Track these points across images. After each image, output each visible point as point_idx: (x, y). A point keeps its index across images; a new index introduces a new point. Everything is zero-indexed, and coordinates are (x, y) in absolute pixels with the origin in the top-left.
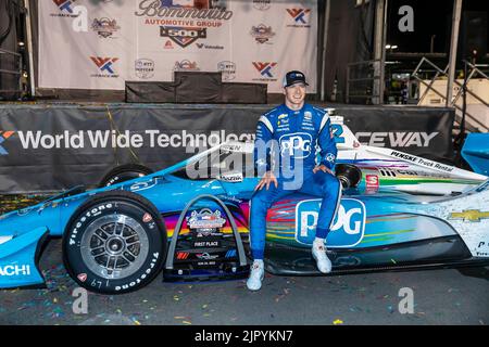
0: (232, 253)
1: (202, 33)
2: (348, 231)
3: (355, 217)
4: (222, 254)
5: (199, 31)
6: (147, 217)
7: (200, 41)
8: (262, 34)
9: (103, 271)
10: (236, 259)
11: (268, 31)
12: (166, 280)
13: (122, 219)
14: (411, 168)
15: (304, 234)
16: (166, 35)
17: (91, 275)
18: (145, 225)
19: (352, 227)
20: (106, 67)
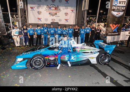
0: (56, 63)
1: (56, 14)
4: (54, 63)
5: (56, 13)
6: (42, 59)
7: (56, 15)
8: (66, 14)
9: (36, 67)
10: (57, 63)
11: (67, 13)
12: (46, 67)
13: (39, 59)
15: (67, 60)
16: (50, 14)
17: (34, 67)
18: (42, 60)
19: (74, 59)
20: (40, 20)
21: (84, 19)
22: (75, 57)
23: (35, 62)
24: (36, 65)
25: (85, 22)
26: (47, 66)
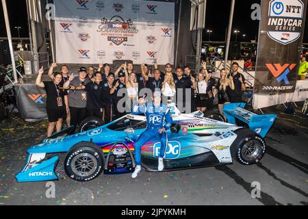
0: (130, 163)
1: (125, 39)
2: (174, 153)
3: (176, 149)
4: (126, 164)
5: (124, 39)
6: (96, 154)
7: (124, 43)
8: (151, 39)
9: (80, 174)
10: (132, 165)
11: (153, 38)
13: (86, 155)
14: (201, 123)
15: (157, 155)
16: (110, 40)
17: (76, 175)
18: (95, 157)
19: (175, 152)
20: (85, 54)
21: (195, 51)
22: (177, 146)
23: (76, 163)
24: (80, 169)
25: (197, 58)
26: (106, 172)
